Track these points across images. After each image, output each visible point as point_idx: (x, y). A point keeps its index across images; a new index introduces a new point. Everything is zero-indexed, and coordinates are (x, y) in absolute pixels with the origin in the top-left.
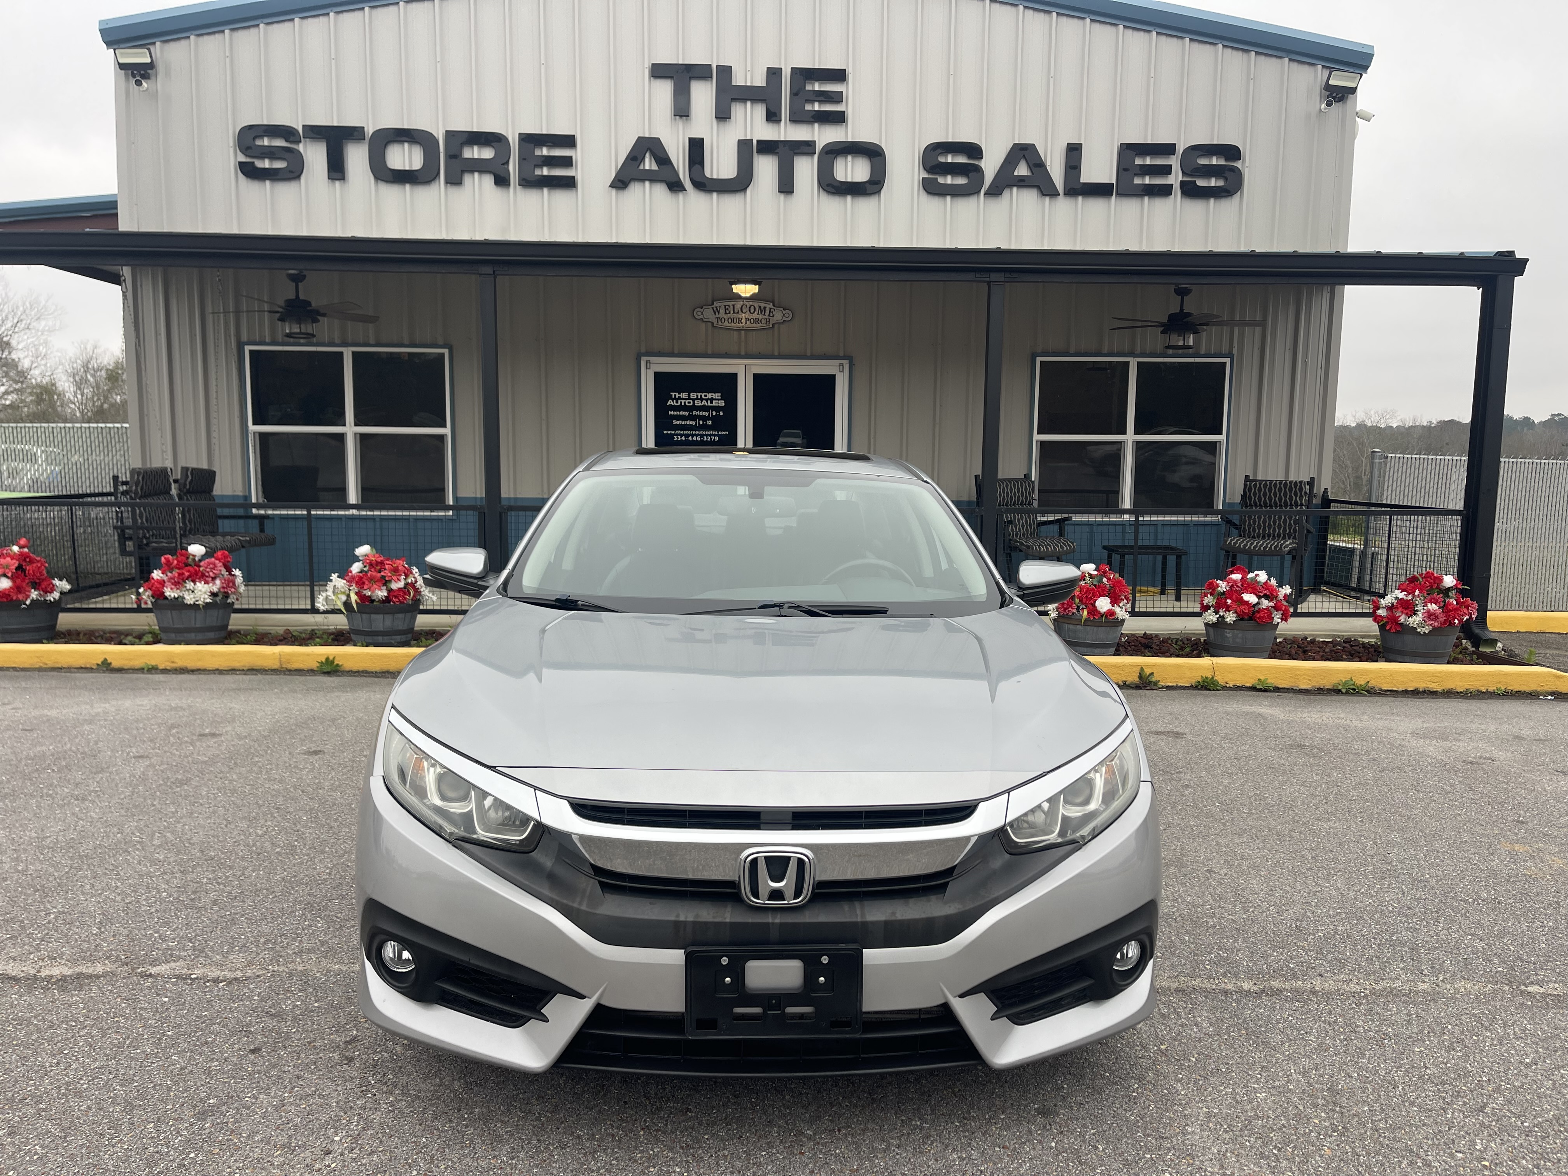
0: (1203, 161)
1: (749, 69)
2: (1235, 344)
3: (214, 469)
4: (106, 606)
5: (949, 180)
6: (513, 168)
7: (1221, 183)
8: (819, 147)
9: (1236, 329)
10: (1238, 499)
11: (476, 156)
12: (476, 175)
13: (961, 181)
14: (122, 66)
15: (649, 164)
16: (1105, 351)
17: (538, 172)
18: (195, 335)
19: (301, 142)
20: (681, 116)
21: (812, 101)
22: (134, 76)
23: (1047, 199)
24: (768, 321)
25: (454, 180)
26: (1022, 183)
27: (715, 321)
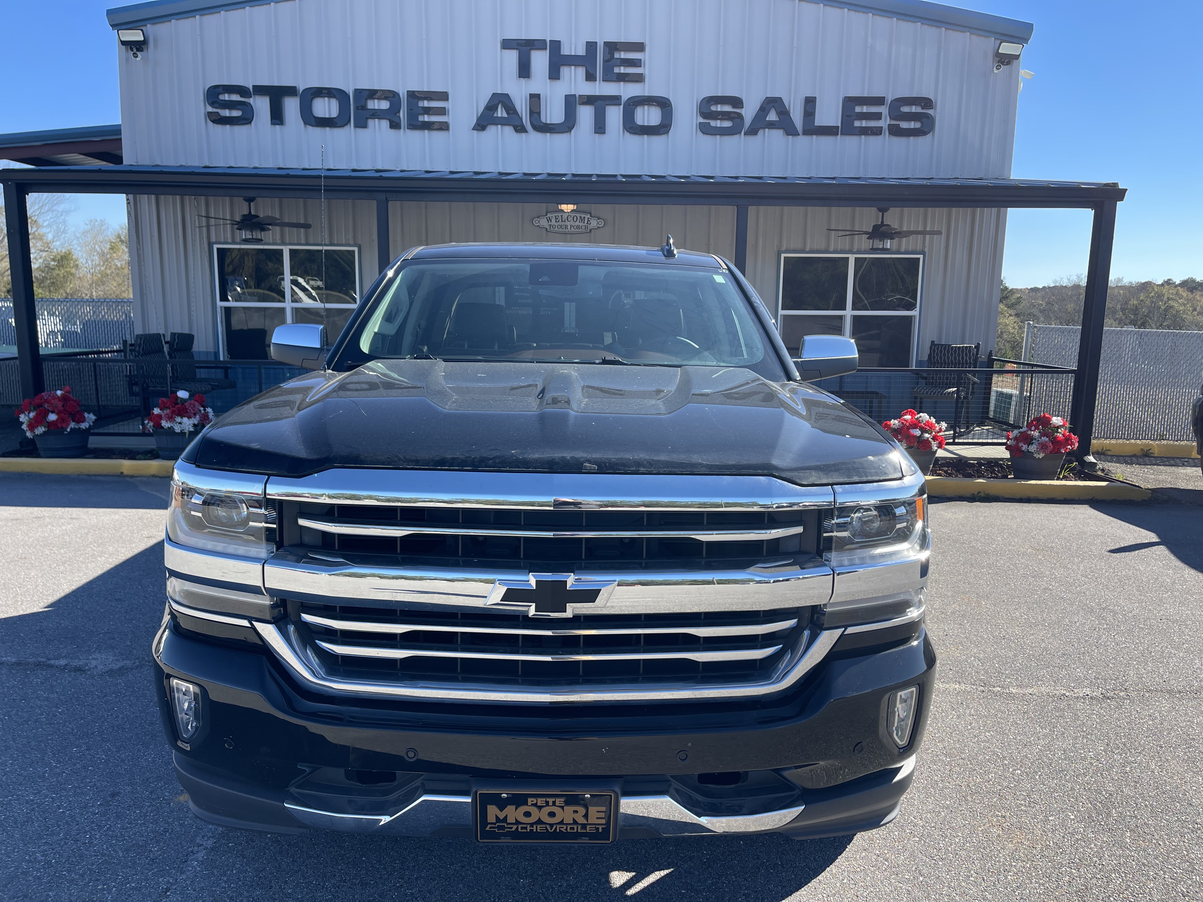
0: (905, 109)
1: (573, 41)
2: (927, 244)
3: (193, 334)
4: (122, 431)
5: (718, 124)
6: (403, 115)
7: (918, 125)
8: (624, 98)
9: (928, 237)
11: (376, 108)
12: (377, 121)
13: (727, 124)
14: (123, 43)
15: (501, 113)
16: (832, 249)
17: (421, 118)
18: (178, 237)
19: (251, 97)
20: (524, 76)
21: (619, 66)
22: (132, 50)
23: (790, 137)
24: (586, 227)
25: (361, 124)
26: (772, 125)
27: (548, 228)
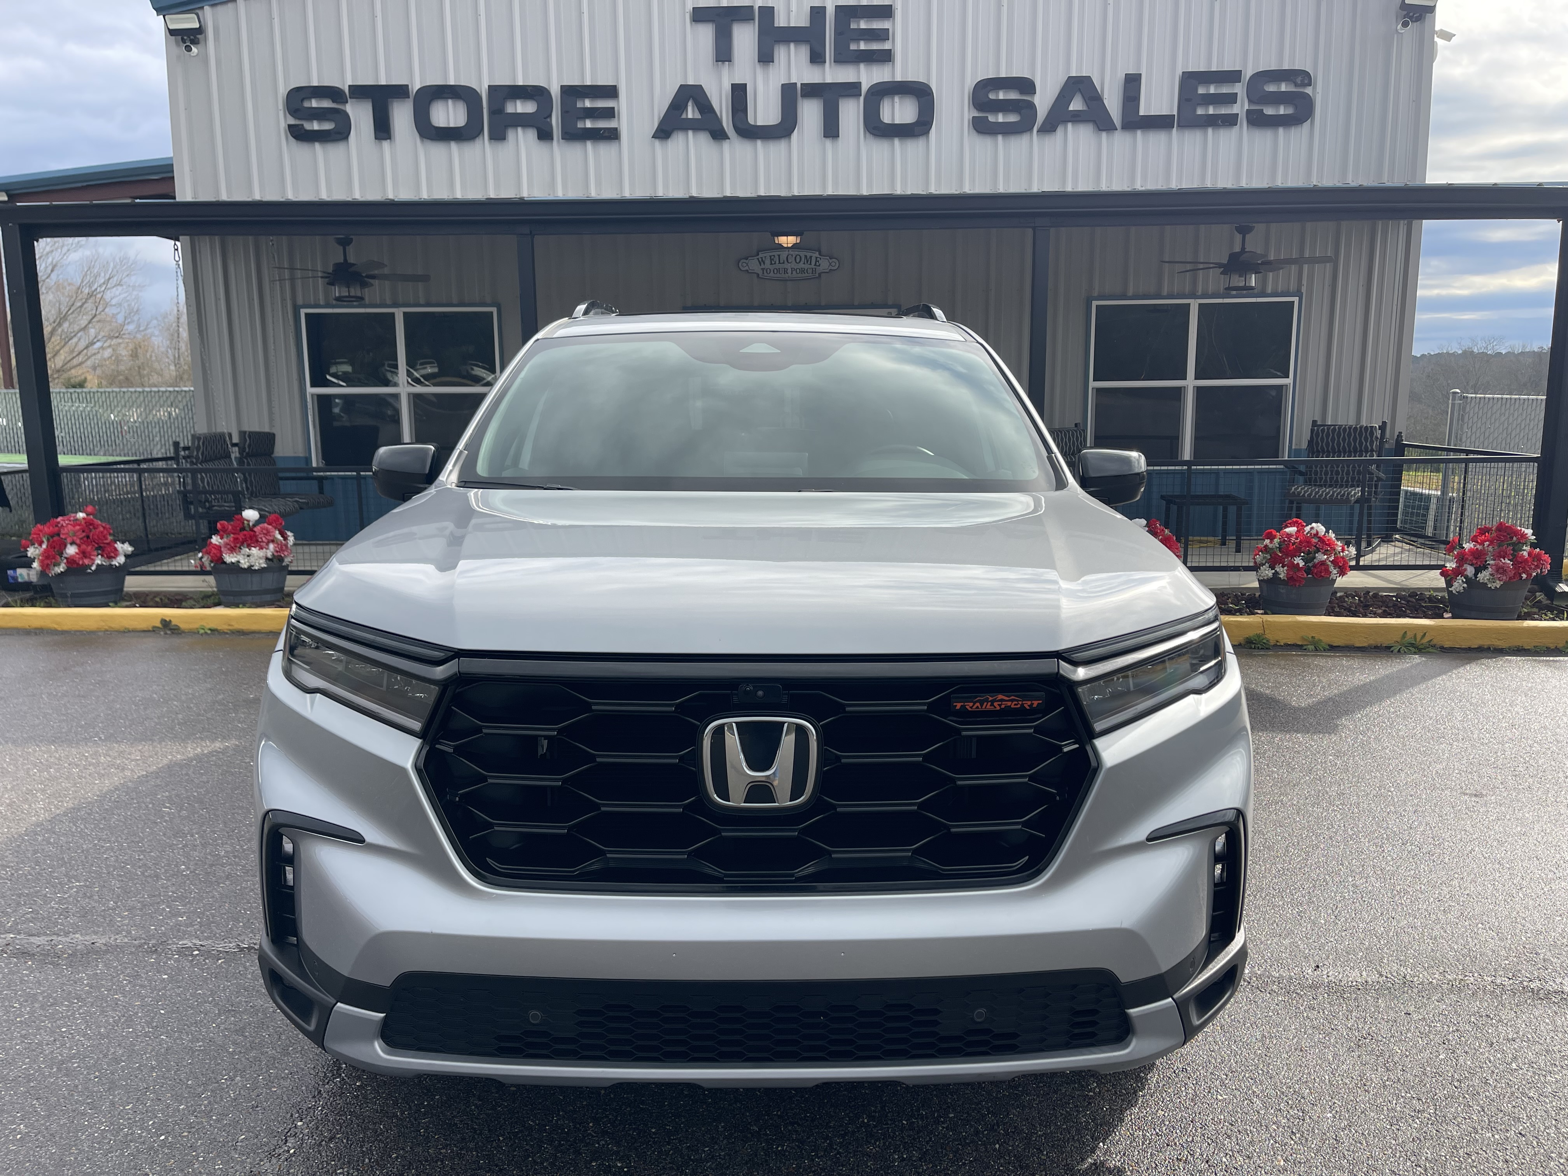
0: (1271, 88)
1: (792, 7)
2: (1304, 282)
3: (275, 432)
4: (172, 568)
5: (1000, 118)
6: (555, 120)
7: (1290, 111)
8: (865, 88)
9: (1306, 267)
10: (1304, 445)
11: (519, 111)
12: (520, 129)
13: (1013, 118)
14: (172, 32)
15: (691, 112)
16: (1165, 293)
17: (580, 125)
18: (253, 299)
19: (347, 102)
20: (723, 61)
21: (858, 40)
22: (184, 41)
23: (1104, 134)
24: (814, 271)
25: (498, 136)
26: (1077, 118)
27: (760, 272)
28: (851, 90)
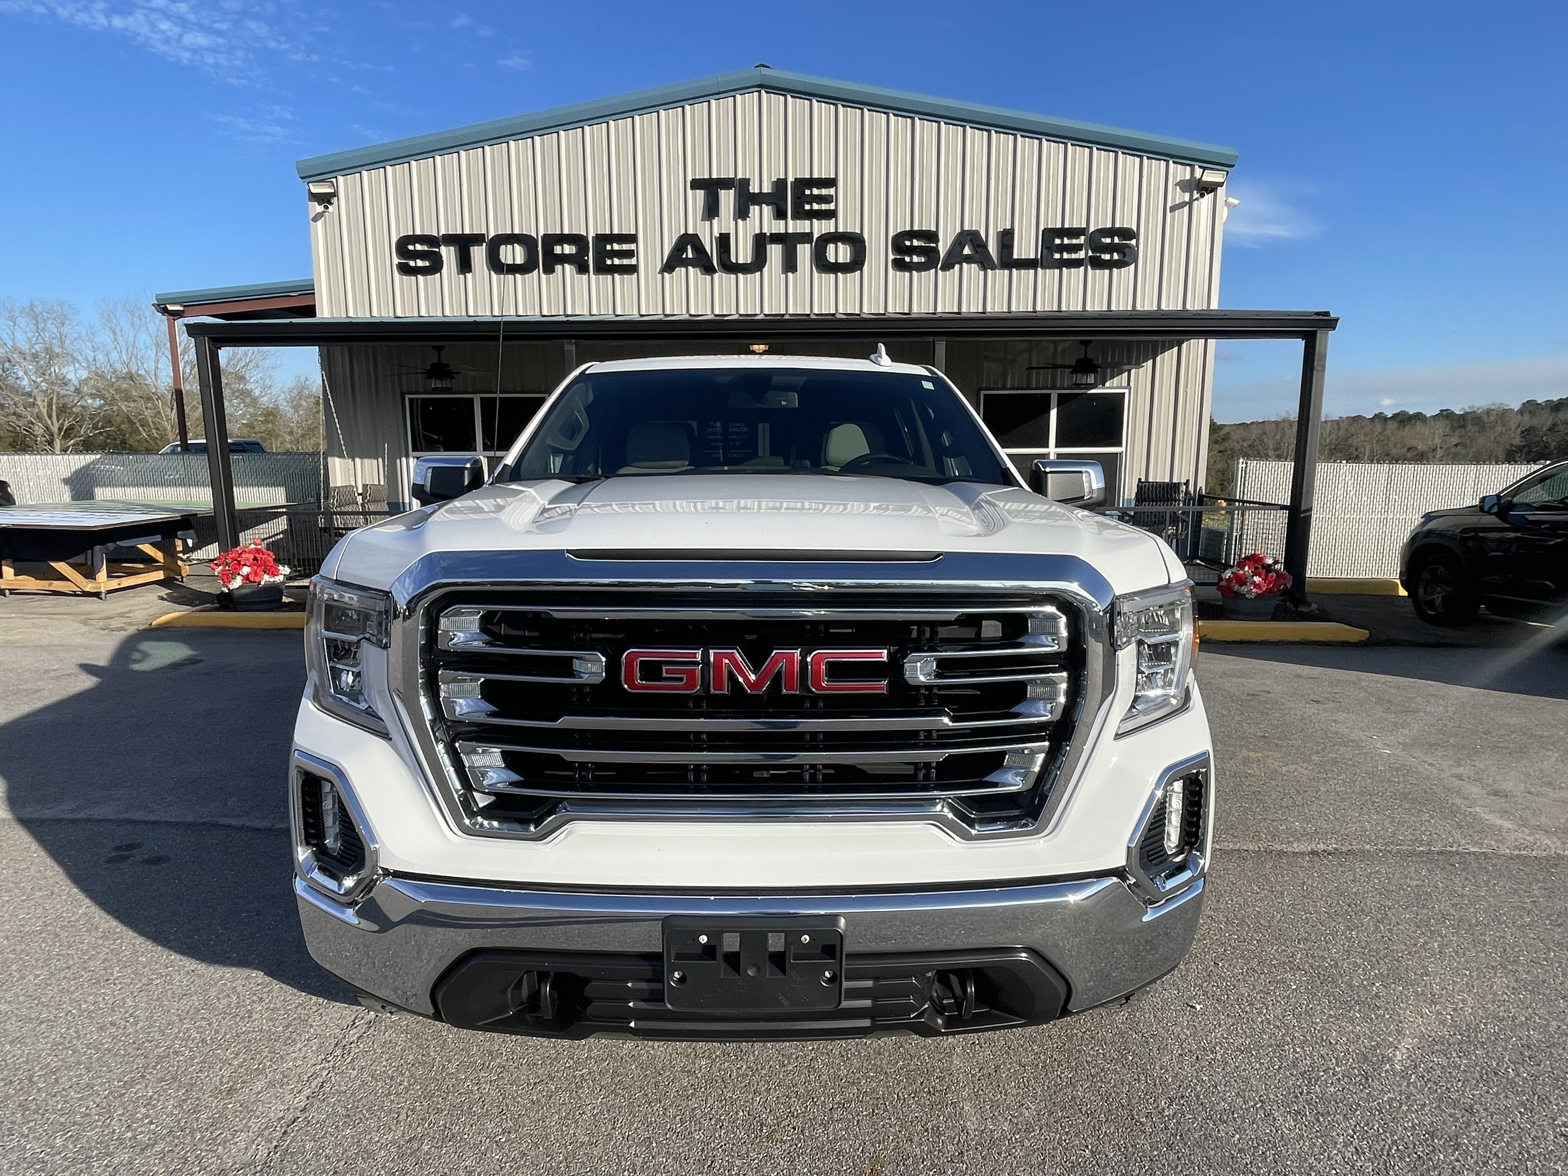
0: (1107, 240)
1: (763, 180)
2: (1132, 378)
5: (914, 259)
6: (590, 259)
7: (1120, 257)
8: (816, 236)
10: (1133, 497)
11: (564, 252)
12: (565, 265)
13: (923, 259)
14: (314, 195)
15: (690, 253)
17: (609, 262)
19: (440, 246)
20: (712, 217)
21: (810, 203)
22: (323, 202)
23: (988, 271)
25: (549, 269)
26: (969, 259)
28: (806, 238)
